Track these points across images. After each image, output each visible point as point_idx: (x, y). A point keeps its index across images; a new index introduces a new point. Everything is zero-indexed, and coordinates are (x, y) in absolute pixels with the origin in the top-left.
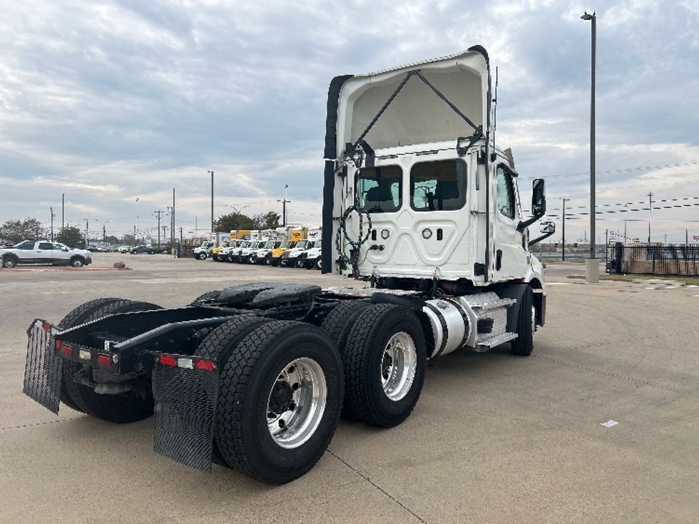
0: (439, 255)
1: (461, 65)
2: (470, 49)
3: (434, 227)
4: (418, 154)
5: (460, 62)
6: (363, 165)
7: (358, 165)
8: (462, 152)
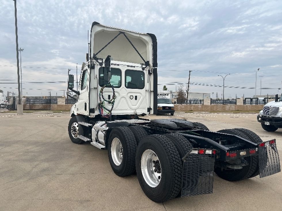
0: (135, 105)
1: (141, 37)
2: (147, 34)
3: (134, 95)
4: (128, 66)
5: (141, 36)
6: (104, 65)
7: (101, 64)
8: (143, 69)
